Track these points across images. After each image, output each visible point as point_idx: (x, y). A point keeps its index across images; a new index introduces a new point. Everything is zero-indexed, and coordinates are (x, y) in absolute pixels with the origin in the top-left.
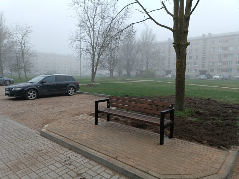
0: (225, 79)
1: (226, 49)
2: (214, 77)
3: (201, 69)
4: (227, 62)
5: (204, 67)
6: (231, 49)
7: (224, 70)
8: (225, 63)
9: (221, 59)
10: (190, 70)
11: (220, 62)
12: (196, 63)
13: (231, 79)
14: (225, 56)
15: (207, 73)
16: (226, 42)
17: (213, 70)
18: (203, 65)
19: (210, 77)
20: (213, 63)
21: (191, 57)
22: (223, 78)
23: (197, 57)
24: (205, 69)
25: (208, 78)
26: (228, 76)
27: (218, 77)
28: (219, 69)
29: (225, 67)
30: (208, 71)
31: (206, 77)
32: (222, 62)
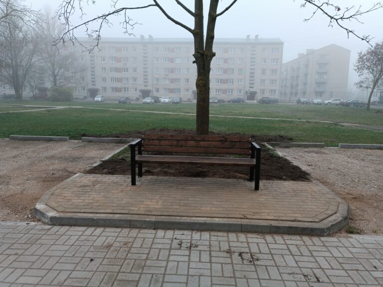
0: (175, 103)
1: (172, 60)
2: (162, 100)
3: (143, 88)
4: (175, 79)
5: (147, 86)
6: (178, 61)
7: (172, 91)
8: (172, 81)
9: (167, 75)
10: (128, 89)
11: (166, 79)
12: (135, 79)
13: (182, 103)
14: (172, 71)
15: (151, 94)
16: (172, 50)
17: (158, 90)
18: (144, 82)
19: (157, 100)
20: (158, 79)
21: (127, 69)
22: (173, 101)
23: (135, 70)
24: (149, 88)
25: (155, 102)
26: (178, 98)
27: (167, 100)
28: (166, 89)
29: (172, 86)
30: (151, 91)
31: (153, 101)
32: (168, 79)
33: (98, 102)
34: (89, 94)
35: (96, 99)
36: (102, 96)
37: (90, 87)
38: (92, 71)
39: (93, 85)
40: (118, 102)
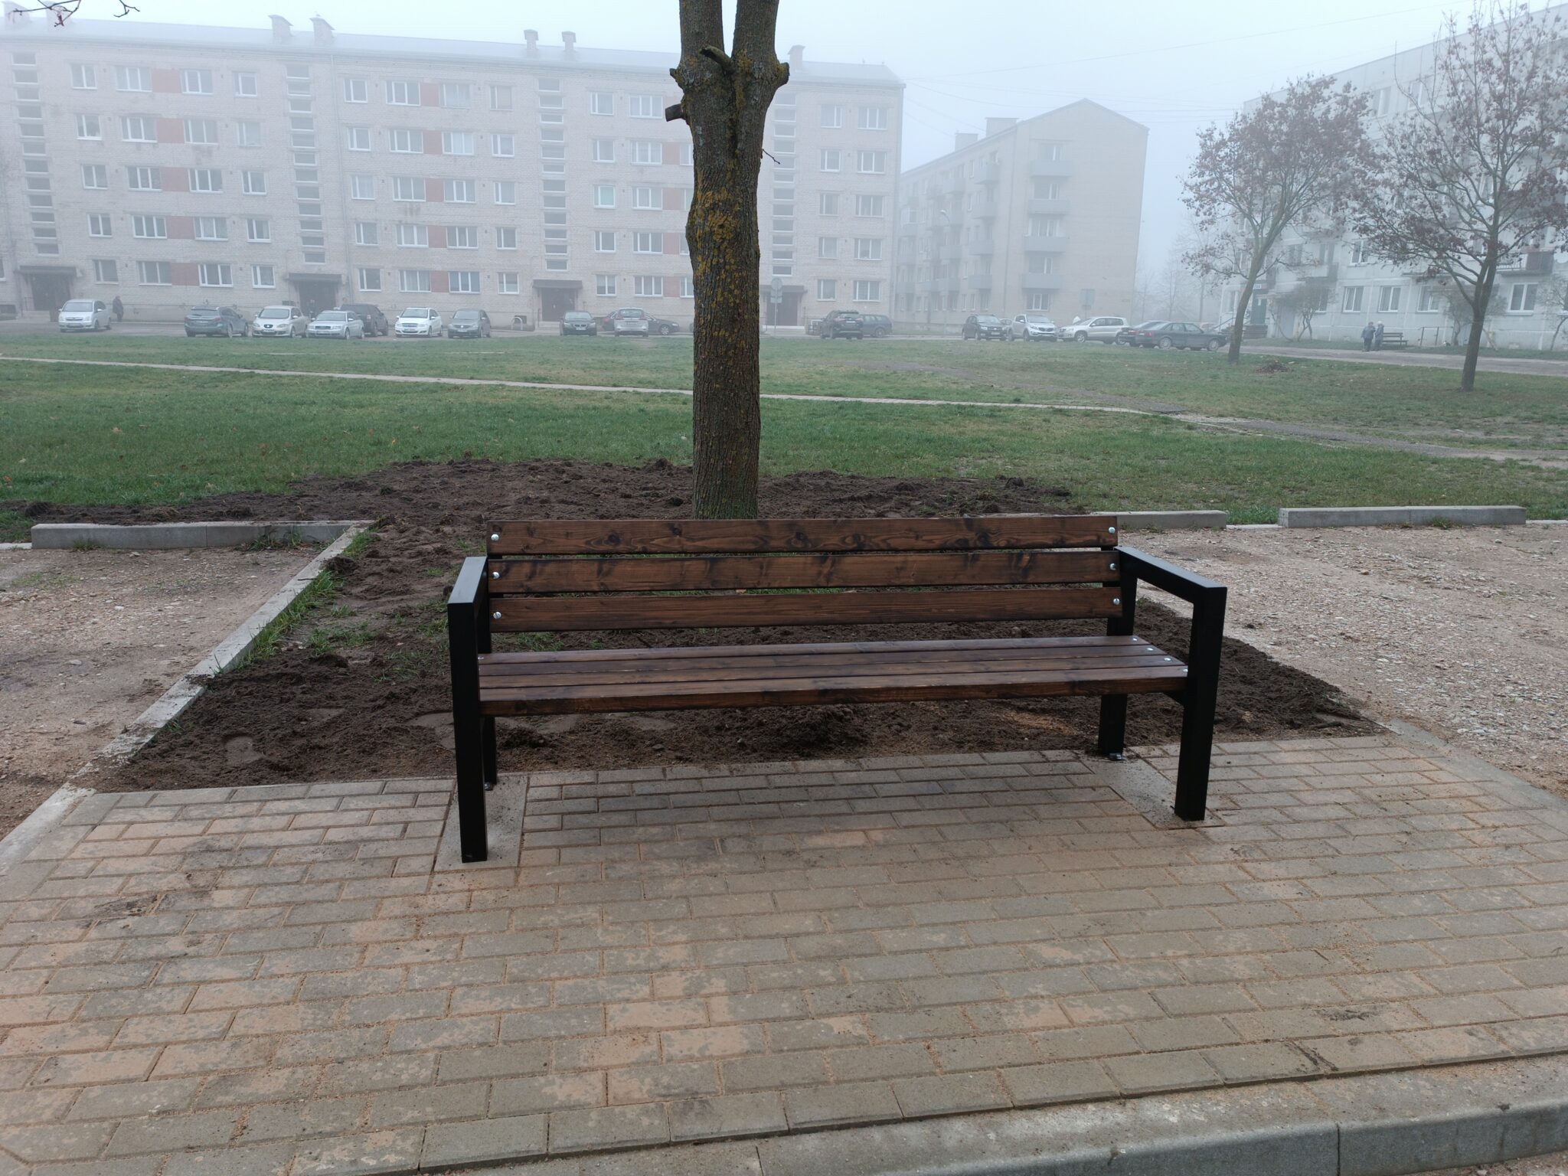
0: (462, 335)
1: (432, 142)
2: (401, 323)
3: (301, 265)
4: (452, 229)
5: (319, 257)
6: (461, 146)
7: (439, 281)
8: (440, 236)
9: (414, 210)
10: (226, 269)
11: (409, 227)
12: (259, 226)
13: (494, 334)
14: (436, 190)
15: (341, 294)
16: (430, 96)
17: (373, 279)
18: (307, 240)
19: (375, 325)
20: (370, 228)
21: (217, 175)
22: (451, 326)
23: (258, 183)
24: (329, 267)
25: (368, 329)
26: (476, 314)
27: (422, 324)
28: (412, 273)
29: (441, 260)
30: (344, 279)
31: (357, 325)
32: (421, 228)
33: (80, 329)
34: (27, 293)
35: (65, 316)
36: (99, 305)
37: (31, 257)
38: (34, 183)
39: (42, 248)
40: (183, 332)
